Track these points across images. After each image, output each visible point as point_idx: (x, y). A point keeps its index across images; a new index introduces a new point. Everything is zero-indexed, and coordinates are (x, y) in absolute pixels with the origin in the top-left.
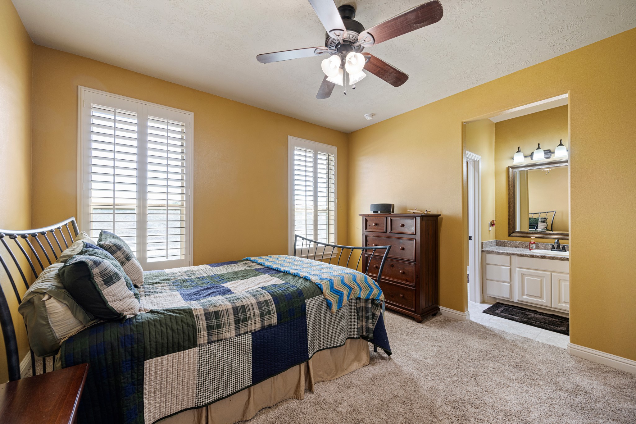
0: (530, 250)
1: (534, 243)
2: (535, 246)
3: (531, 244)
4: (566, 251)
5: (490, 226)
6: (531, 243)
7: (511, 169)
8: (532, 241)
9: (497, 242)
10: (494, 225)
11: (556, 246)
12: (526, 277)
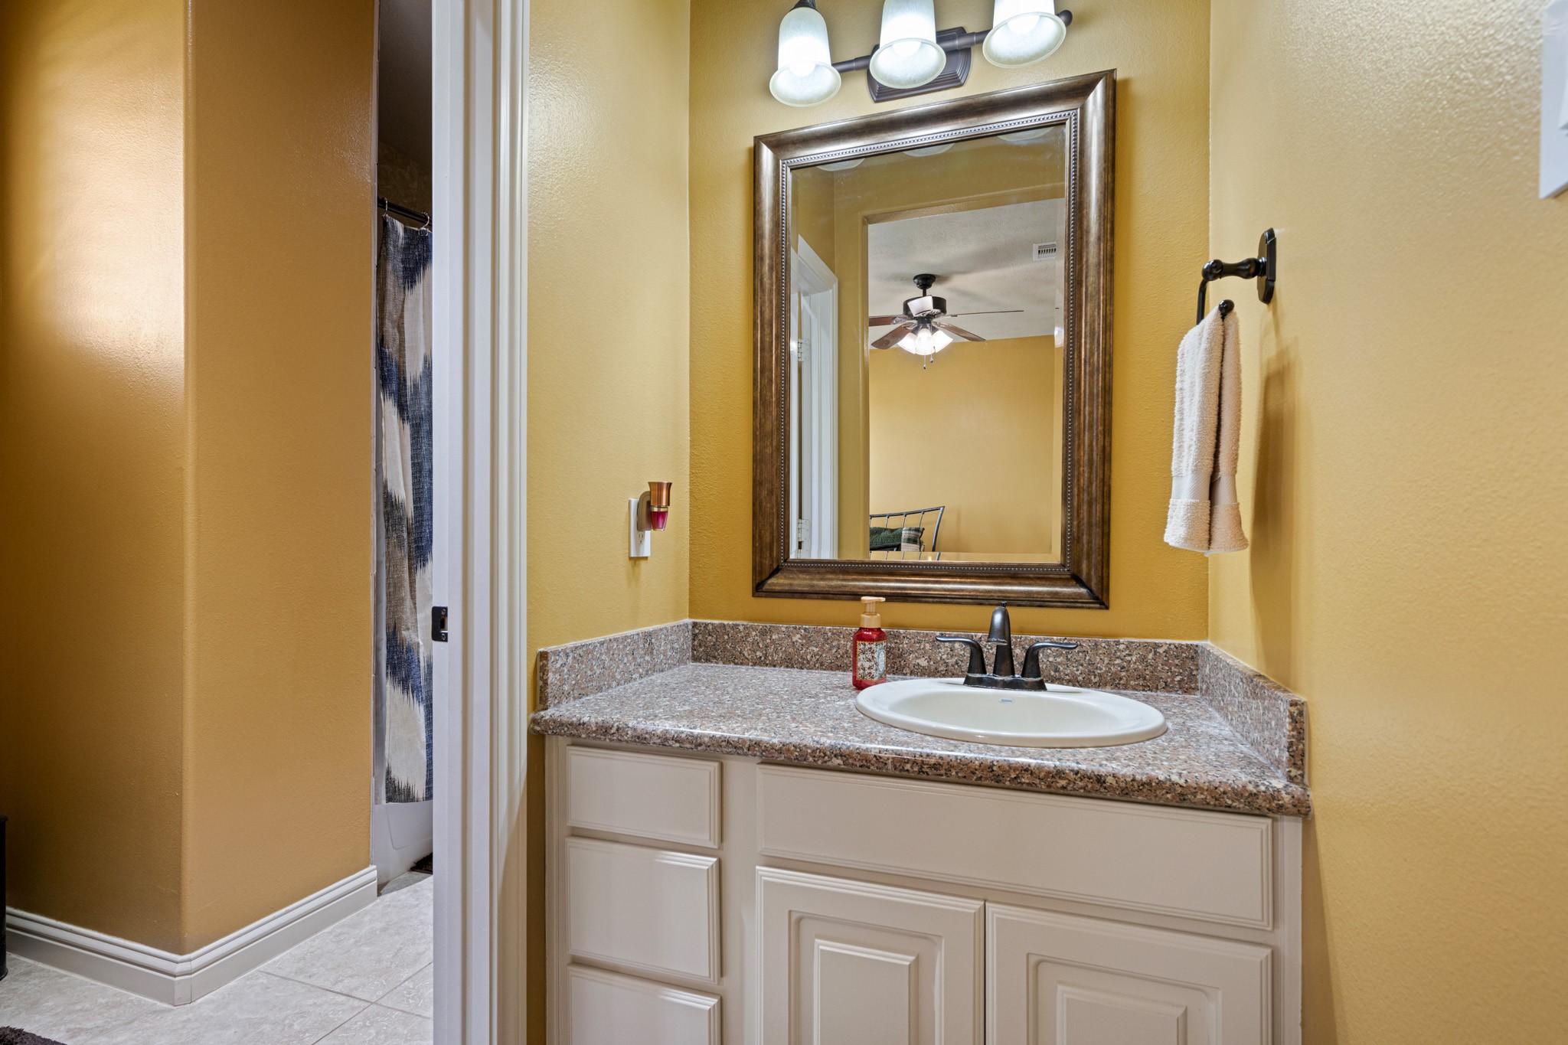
0: (860, 685)
1: (879, 635)
2: (881, 658)
3: (860, 646)
4: (1040, 686)
5: (640, 528)
6: (860, 636)
7: (767, 154)
8: (870, 621)
9: (695, 636)
10: (663, 515)
11: (990, 652)
12: (822, 945)
